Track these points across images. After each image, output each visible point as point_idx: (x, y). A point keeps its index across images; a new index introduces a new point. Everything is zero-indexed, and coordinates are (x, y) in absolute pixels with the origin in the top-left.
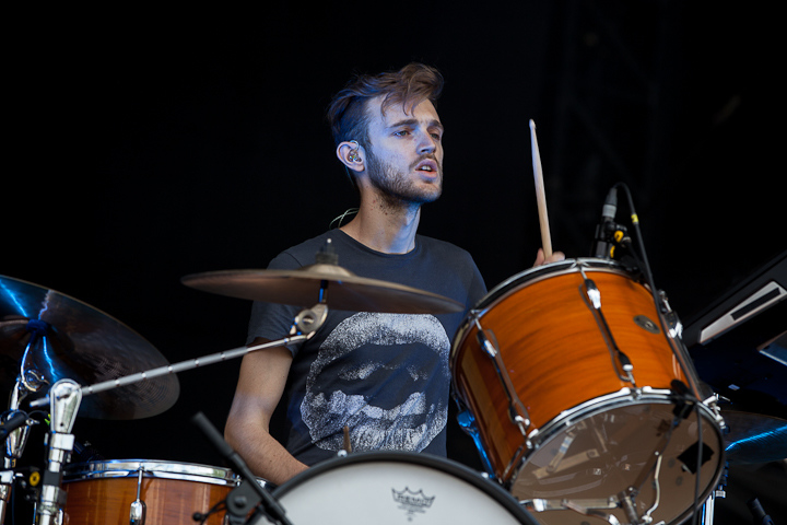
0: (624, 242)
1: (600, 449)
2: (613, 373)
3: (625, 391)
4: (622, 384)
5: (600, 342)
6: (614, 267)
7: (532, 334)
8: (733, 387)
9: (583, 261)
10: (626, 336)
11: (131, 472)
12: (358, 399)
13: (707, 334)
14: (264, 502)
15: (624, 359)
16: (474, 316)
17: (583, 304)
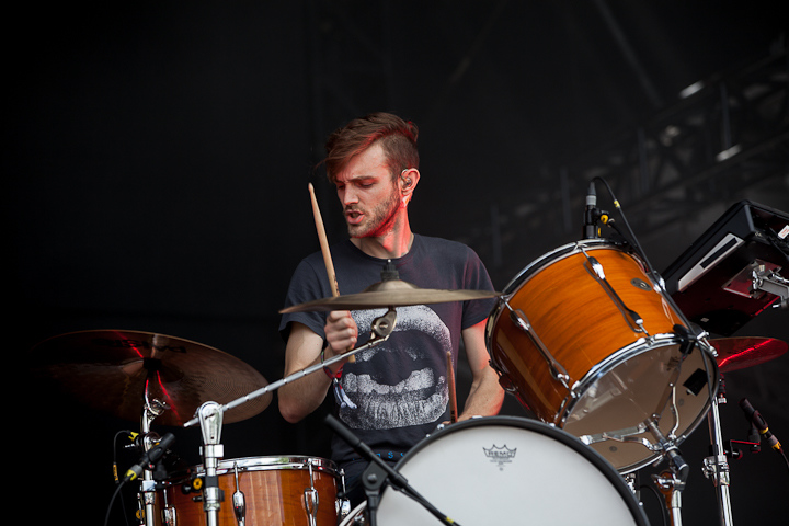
0: (610, 223)
1: (621, 388)
2: (627, 327)
3: (642, 340)
4: (636, 335)
5: (611, 306)
6: (605, 244)
7: (555, 308)
8: (705, 320)
9: (580, 243)
10: (630, 297)
11: (229, 469)
12: (366, 377)
13: (683, 282)
14: (391, 476)
15: (635, 316)
16: (503, 301)
17: (590, 278)
